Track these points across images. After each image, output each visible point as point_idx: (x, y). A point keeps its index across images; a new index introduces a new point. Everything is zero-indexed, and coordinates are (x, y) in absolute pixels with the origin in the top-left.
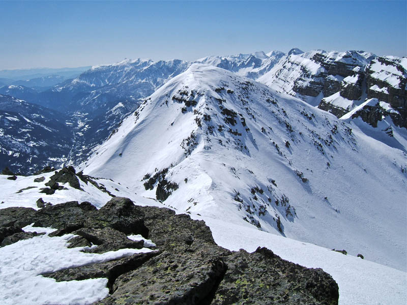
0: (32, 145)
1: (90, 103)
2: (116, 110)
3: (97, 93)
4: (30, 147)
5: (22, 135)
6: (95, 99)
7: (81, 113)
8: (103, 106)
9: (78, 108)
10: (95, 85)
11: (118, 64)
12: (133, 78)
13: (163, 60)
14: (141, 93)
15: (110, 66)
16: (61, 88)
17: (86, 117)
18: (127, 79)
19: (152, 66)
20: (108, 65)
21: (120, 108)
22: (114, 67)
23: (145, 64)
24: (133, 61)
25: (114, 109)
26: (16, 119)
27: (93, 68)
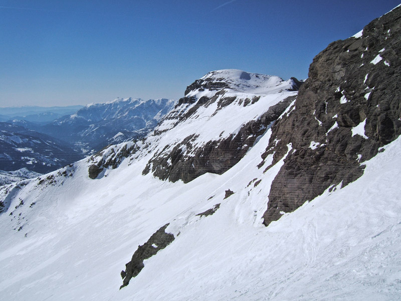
0: (56, 160)
1: (89, 135)
2: (117, 138)
3: (95, 127)
4: (55, 162)
5: (47, 153)
6: (93, 132)
7: (82, 142)
8: (102, 136)
9: (79, 138)
10: (91, 120)
11: (112, 102)
12: (127, 113)
13: (152, 99)
14: (134, 127)
15: (103, 104)
16: (61, 122)
17: (87, 146)
18: (121, 115)
19: (143, 104)
20: (102, 103)
21: (120, 136)
22: (108, 104)
23: (136, 102)
24: (125, 100)
25: (115, 137)
26: (39, 142)
27: (89, 105)
